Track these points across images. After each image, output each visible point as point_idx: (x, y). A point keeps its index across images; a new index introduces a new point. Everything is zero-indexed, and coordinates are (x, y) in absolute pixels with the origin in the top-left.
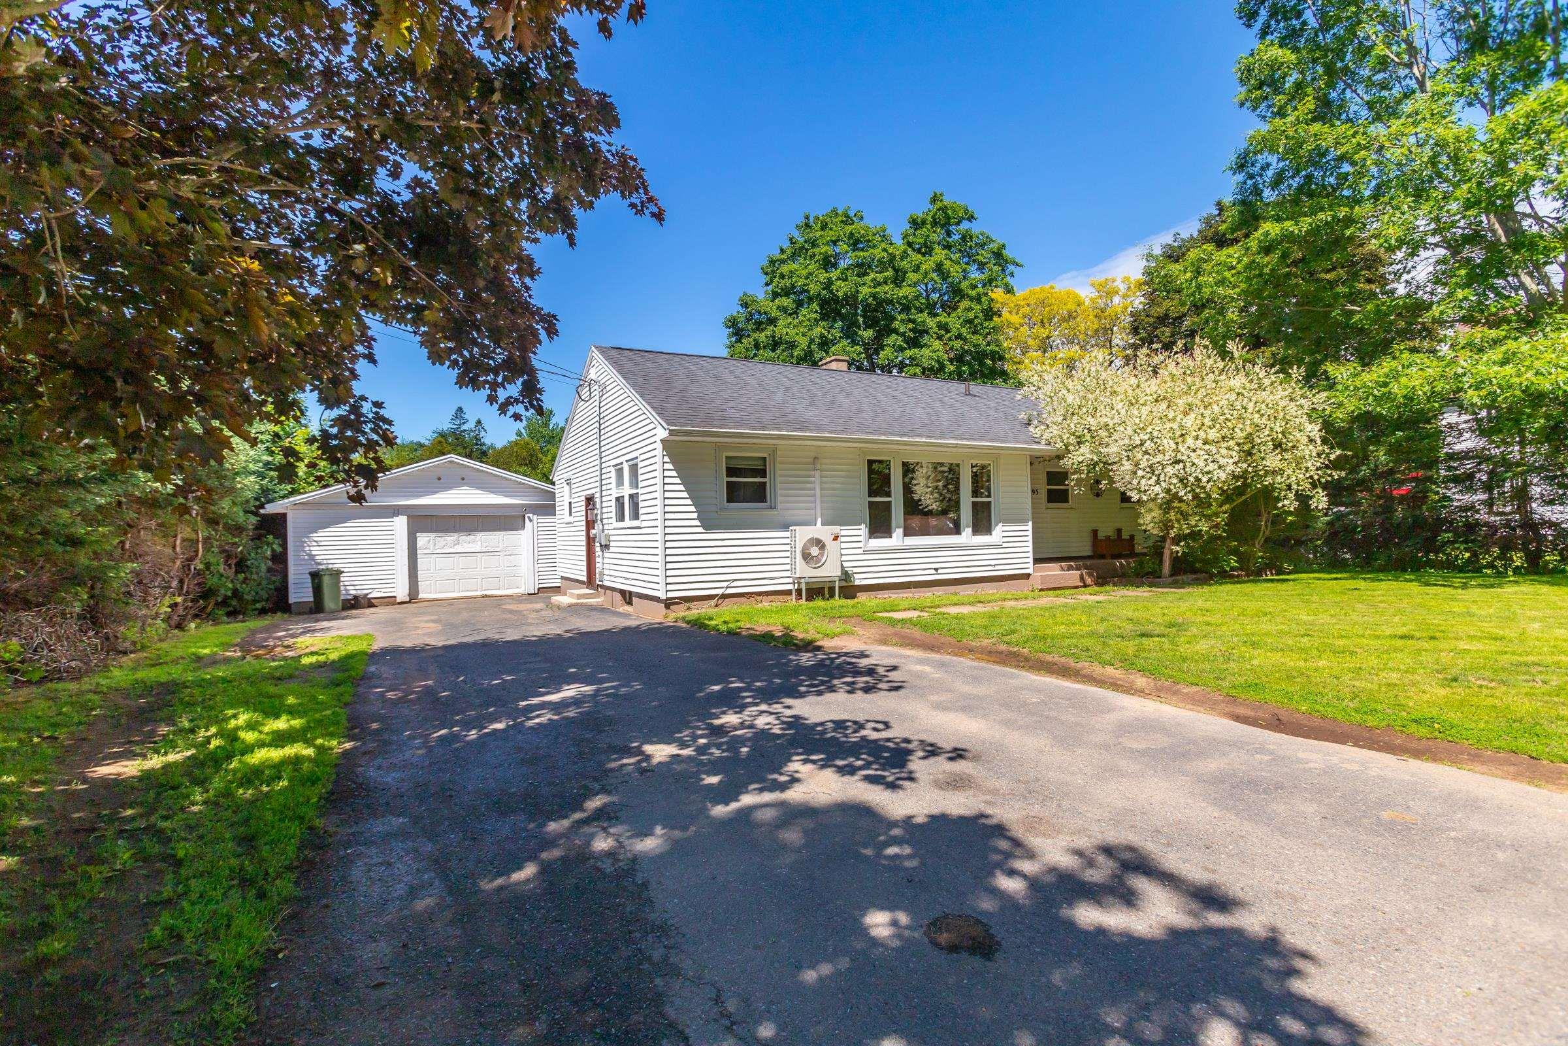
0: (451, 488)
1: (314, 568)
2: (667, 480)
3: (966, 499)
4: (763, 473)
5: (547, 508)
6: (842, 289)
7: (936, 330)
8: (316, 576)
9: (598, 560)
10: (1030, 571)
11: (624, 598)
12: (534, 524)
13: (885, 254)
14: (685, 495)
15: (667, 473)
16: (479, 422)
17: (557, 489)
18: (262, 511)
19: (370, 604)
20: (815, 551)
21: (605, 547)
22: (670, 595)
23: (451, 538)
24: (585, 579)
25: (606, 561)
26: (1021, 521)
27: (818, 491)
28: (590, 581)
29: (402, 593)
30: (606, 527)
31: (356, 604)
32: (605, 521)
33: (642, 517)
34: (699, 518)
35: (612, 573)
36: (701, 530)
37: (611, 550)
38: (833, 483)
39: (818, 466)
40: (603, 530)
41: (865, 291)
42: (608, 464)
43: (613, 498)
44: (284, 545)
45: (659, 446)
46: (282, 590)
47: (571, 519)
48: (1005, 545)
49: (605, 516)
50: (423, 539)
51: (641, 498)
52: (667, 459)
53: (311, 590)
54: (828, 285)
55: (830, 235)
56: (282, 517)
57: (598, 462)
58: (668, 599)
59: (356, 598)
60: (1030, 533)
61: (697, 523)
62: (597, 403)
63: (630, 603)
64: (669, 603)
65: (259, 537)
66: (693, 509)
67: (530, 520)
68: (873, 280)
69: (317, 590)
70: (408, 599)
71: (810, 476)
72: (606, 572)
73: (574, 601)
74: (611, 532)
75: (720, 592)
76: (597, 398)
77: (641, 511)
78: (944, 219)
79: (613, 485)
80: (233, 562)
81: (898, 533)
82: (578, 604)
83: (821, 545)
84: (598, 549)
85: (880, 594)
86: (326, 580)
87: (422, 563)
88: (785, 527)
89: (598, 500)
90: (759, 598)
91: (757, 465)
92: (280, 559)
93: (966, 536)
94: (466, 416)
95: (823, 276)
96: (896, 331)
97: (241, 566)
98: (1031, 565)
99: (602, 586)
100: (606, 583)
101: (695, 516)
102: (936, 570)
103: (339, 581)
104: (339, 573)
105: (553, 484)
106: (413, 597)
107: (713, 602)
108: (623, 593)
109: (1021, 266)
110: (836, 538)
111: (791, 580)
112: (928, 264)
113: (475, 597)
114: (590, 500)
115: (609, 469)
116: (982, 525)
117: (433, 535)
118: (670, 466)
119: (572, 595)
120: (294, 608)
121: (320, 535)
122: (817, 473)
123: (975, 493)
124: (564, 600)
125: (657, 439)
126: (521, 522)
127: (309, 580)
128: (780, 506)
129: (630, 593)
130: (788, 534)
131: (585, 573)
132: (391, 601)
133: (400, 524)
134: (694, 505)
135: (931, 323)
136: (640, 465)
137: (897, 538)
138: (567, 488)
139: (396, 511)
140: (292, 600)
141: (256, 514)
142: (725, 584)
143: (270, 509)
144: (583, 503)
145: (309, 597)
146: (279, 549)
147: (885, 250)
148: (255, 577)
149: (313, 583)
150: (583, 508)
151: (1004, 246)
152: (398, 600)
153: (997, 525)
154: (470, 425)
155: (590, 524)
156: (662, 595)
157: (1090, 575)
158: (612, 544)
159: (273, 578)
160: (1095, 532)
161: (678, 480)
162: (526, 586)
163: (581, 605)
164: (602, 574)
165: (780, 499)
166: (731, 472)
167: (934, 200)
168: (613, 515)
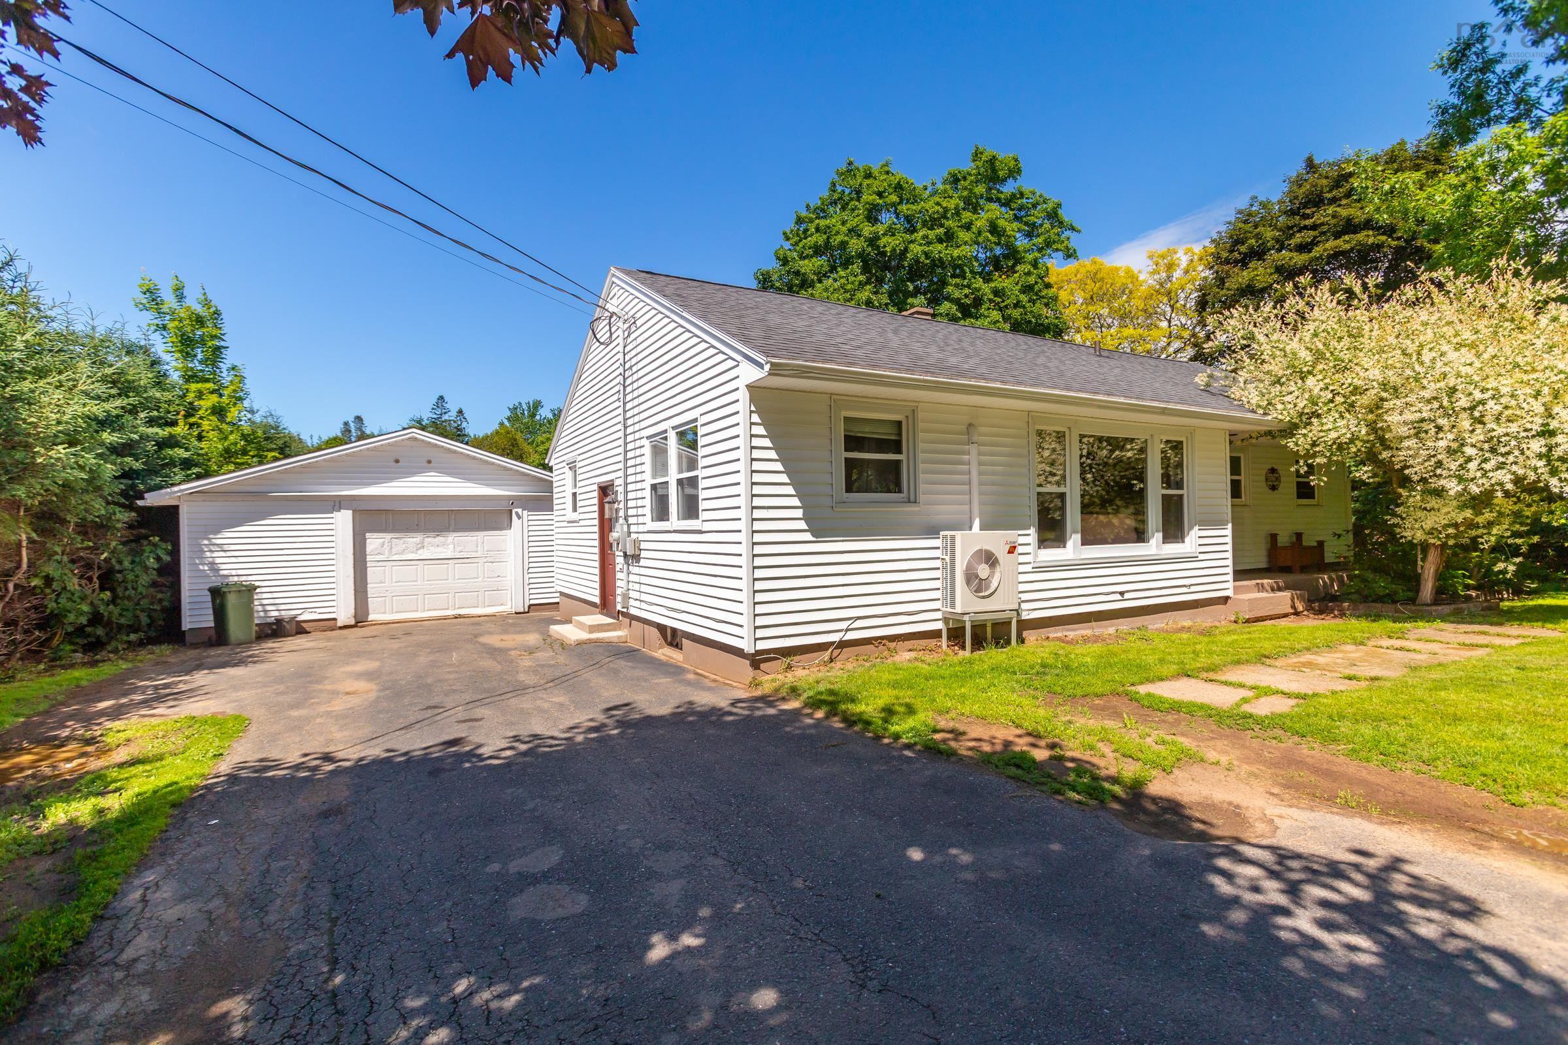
0: (414, 474)
1: (215, 582)
2: (757, 454)
3: (1155, 492)
4: (896, 446)
5: (542, 501)
6: (890, 243)
7: (991, 296)
8: (217, 594)
9: (619, 575)
10: (1229, 593)
11: (665, 637)
12: (524, 522)
13: (937, 208)
14: (784, 478)
15: (756, 442)
16: (460, 412)
17: (555, 477)
18: (140, 503)
19: (300, 629)
20: (983, 571)
21: (633, 558)
22: (761, 645)
23: (414, 539)
24: (597, 600)
25: (632, 578)
26: (1218, 523)
27: (974, 473)
28: (606, 603)
29: (345, 615)
30: (633, 528)
31: (277, 630)
32: (631, 520)
33: (704, 516)
34: (805, 518)
35: (644, 597)
36: (808, 536)
37: (643, 562)
38: (993, 464)
39: (975, 438)
40: (629, 533)
41: (916, 249)
42: (637, 435)
43: (647, 486)
44: (175, 553)
45: (743, 395)
46: (175, 610)
47: (575, 516)
48: (1201, 557)
49: (631, 512)
50: (374, 542)
51: (702, 484)
52: (756, 418)
53: (211, 611)
54: (873, 241)
55: (876, 185)
56: (171, 513)
57: (621, 434)
58: (758, 652)
59: (279, 621)
60: (1229, 540)
61: (802, 525)
62: (620, 348)
63: (678, 646)
64: (757, 660)
65: (138, 539)
66: (796, 502)
67: (519, 517)
68: (925, 237)
69: (220, 613)
70: (353, 622)
71: (963, 453)
72: (632, 594)
73: (584, 636)
74: (642, 537)
75: (835, 637)
76: (620, 340)
77: (703, 505)
78: (992, 174)
79: (648, 468)
80: (95, 574)
81: (1074, 540)
82: (590, 641)
83: (990, 559)
84: (620, 560)
85: (1056, 633)
86: (232, 600)
87: (373, 573)
88: (932, 531)
89: (620, 489)
90: (892, 645)
91: (887, 434)
92: (170, 571)
93: (1154, 545)
94: (447, 406)
95: (867, 230)
96: (948, 298)
97: (108, 579)
98: (1230, 585)
99: (626, 615)
100: (633, 611)
101: (799, 513)
102: (1122, 593)
103: (251, 601)
104: (251, 589)
105: (550, 469)
106: (360, 619)
107: (826, 655)
108: (662, 628)
109: (1079, 231)
110: (1012, 550)
111: (939, 615)
112: (981, 222)
113: (445, 618)
114: (605, 490)
115: (638, 444)
116: (1174, 530)
117: (388, 536)
118: (760, 430)
119: (581, 626)
120: (188, 639)
121: (227, 537)
122: (973, 449)
123: (1167, 480)
124: (570, 633)
125: (741, 383)
126: (506, 522)
127: (209, 598)
128: (922, 498)
129: (674, 631)
130: (937, 543)
131: (597, 592)
132: (329, 625)
133: (343, 520)
134: (798, 495)
135: (986, 289)
136: (701, 431)
137: (1073, 549)
138: (569, 475)
139: (337, 504)
140: (186, 625)
141: (131, 507)
142: (843, 625)
143: (152, 499)
144: (596, 494)
145: (209, 621)
146: (167, 558)
147: (938, 204)
148: (131, 592)
149: (213, 601)
150: (596, 501)
151: (1059, 205)
152: (339, 624)
153: (1191, 528)
154: (452, 415)
155: (605, 525)
156: (746, 646)
157: (1301, 598)
158: (643, 554)
159: (160, 596)
160: (1274, 537)
161: (772, 454)
162: (512, 603)
163: (596, 641)
164: (626, 597)
165: (922, 487)
166: (853, 442)
167: (977, 155)
168: (647, 511)
